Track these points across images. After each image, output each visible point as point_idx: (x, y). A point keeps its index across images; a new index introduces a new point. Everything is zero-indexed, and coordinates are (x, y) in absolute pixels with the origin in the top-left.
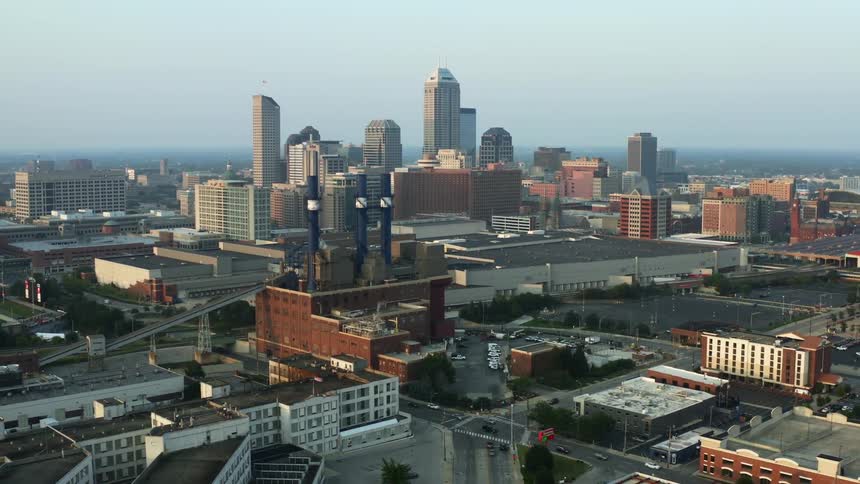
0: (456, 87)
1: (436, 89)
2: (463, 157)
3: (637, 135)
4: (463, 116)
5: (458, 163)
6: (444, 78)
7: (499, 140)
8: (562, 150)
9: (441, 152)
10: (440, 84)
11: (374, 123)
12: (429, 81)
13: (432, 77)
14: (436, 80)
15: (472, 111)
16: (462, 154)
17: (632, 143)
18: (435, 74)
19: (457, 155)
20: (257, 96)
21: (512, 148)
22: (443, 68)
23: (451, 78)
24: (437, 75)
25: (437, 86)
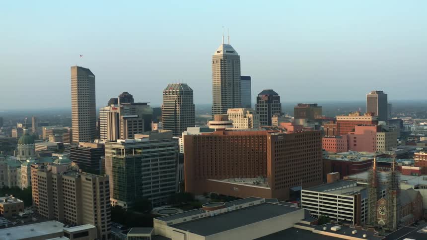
0: (237, 58)
1: (221, 60)
2: (251, 116)
3: (373, 93)
4: (243, 82)
5: (246, 120)
6: (227, 52)
7: (270, 99)
9: (230, 111)
10: (225, 56)
11: (170, 87)
12: (216, 54)
13: (218, 50)
14: (222, 53)
15: (248, 78)
16: (250, 113)
17: (370, 99)
18: (221, 48)
19: (245, 113)
20: (74, 67)
21: (280, 105)
22: (226, 44)
23: (233, 52)
24: (222, 49)
25: (222, 58)
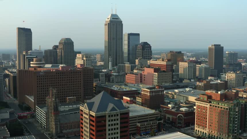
0: (120, 23)
6: (113, 18)
7: (144, 48)
8: (180, 53)
10: (111, 21)
14: (109, 20)
17: (210, 49)
22: (114, 14)
23: (118, 18)
24: (110, 17)
25: (109, 22)
